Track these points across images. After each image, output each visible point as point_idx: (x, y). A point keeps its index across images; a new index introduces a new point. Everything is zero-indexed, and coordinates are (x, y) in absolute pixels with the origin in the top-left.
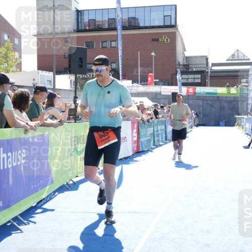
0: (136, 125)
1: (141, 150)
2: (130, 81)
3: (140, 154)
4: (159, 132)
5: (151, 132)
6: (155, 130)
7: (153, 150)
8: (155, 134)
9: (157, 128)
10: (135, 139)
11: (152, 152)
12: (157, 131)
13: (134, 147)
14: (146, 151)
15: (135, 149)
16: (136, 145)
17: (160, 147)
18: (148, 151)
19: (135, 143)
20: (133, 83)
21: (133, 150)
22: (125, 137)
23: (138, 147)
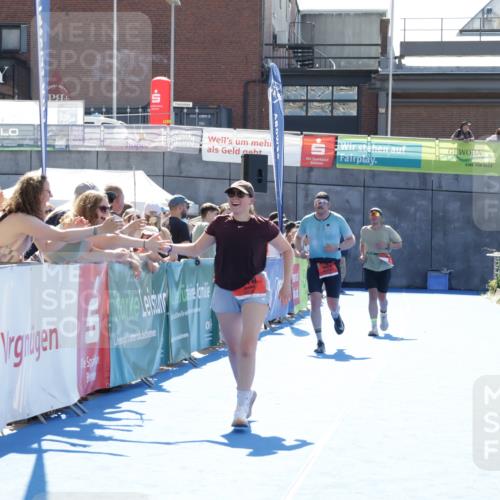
0: (98, 282)
1: (114, 381)
2: (78, 107)
3: (111, 397)
4: (189, 312)
5: (159, 311)
6: (175, 302)
7: (166, 385)
8: (173, 317)
9: (183, 295)
10: (93, 337)
11: (160, 389)
12: (183, 306)
13: (88, 370)
14: (137, 386)
15: (92, 376)
16: (95, 360)
17: (193, 372)
18: (142, 387)
19: (90, 354)
20: (87, 112)
21: (81, 380)
22: (54, 331)
23: (103, 369)
